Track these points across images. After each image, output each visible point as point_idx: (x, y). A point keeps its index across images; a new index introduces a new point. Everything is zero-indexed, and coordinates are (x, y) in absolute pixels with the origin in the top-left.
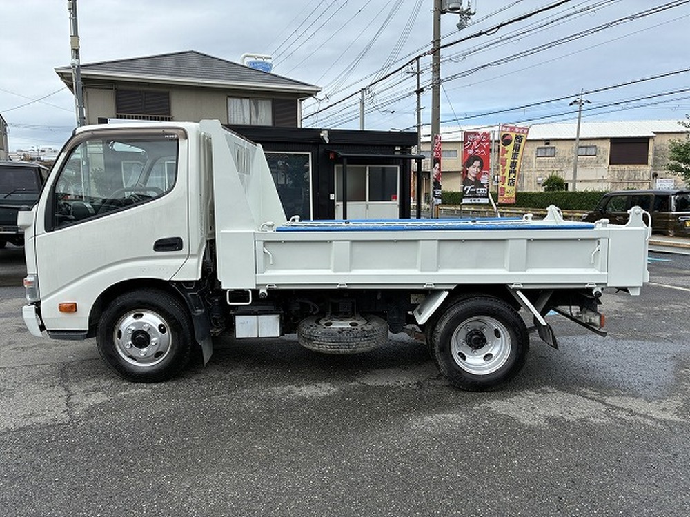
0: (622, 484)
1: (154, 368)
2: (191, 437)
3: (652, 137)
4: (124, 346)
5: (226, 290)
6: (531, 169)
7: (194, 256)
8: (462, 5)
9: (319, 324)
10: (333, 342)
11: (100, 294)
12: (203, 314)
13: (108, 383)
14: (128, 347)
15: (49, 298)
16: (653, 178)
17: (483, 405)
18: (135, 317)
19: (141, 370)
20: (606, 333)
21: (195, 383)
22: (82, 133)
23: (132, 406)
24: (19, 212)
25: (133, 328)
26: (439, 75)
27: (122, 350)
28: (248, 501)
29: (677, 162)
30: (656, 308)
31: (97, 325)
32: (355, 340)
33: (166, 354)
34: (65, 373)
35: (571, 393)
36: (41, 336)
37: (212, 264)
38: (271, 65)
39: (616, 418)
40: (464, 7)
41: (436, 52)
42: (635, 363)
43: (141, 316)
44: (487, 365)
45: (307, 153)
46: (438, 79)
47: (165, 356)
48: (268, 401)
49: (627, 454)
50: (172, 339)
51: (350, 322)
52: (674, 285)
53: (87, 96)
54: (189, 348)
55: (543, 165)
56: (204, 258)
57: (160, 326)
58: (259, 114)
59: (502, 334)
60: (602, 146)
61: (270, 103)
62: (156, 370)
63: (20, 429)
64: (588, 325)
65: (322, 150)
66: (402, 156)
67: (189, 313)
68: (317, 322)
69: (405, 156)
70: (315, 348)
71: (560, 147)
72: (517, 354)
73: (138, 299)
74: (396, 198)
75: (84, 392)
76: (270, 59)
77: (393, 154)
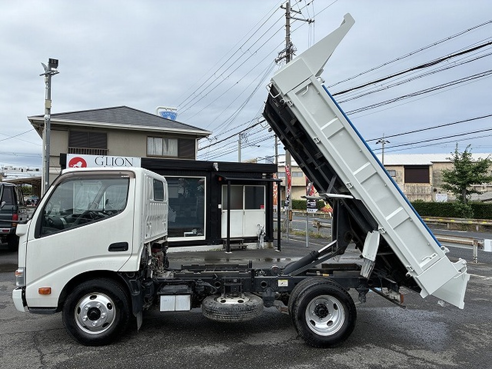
1: (101, 335)
3: (431, 165)
4: (81, 319)
7: (135, 255)
9: (217, 301)
10: (226, 314)
11: (68, 281)
12: (139, 295)
13: (67, 347)
14: (84, 320)
15: (33, 284)
16: (434, 192)
17: (327, 357)
18: (91, 298)
19: (92, 337)
20: (405, 306)
21: (130, 346)
23: (87, 364)
24: (18, 225)
25: (89, 306)
27: (79, 322)
29: (447, 183)
31: (64, 303)
32: (242, 312)
33: (111, 325)
34: (36, 339)
35: (385, 348)
36: (24, 311)
37: (147, 261)
38: (176, 115)
39: (414, 365)
42: (426, 326)
43: (95, 297)
44: (329, 329)
45: (203, 177)
48: (182, 357)
50: (116, 313)
51: (238, 300)
54: (127, 320)
56: (141, 256)
57: (108, 304)
58: (169, 148)
59: (338, 307)
60: (399, 170)
61: (177, 141)
62: (103, 337)
64: (394, 301)
65: (213, 175)
66: (266, 180)
67: (130, 294)
68: (215, 299)
69: (268, 180)
70: (214, 318)
72: (349, 321)
73: (95, 285)
74: (263, 207)
75: (52, 353)
76: (176, 110)
77: (261, 178)
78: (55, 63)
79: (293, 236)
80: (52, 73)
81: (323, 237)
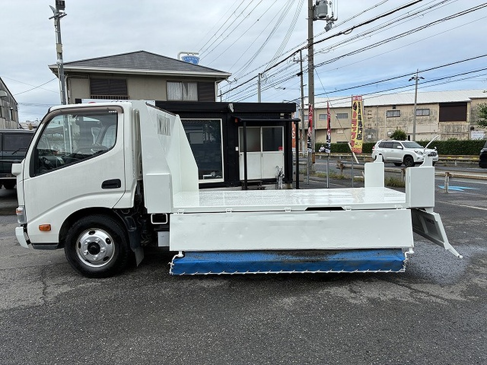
0: (412, 342)
1: (102, 268)
2: (123, 314)
3: (469, 102)
4: (83, 253)
5: (151, 214)
6: (383, 126)
7: (129, 191)
8: (328, 15)
11: (66, 218)
12: (136, 231)
13: (72, 279)
14: (85, 254)
15: (34, 221)
16: (471, 130)
17: (325, 290)
18: (90, 234)
19: (94, 270)
21: (131, 278)
22: (55, 110)
23: (86, 294)
24: (13, 164)
25: (89, 241)
26: (313, 62)
27: (81, 256)
28: (155, 356)
29: (484, 119)
30: (461, 223)
31: (64, 239)
33: (111, 258)
34: (44, 273)
35: (388, 282)
36: (28, 247)
37: (141, 197)
38: (198, 59)
39: (416, 298)
40: (329, 15)
41: (310, 46)
42: (438, 260)
43: (94, 232)
45: (219, 119)
46: (313, 65)
47: (110, 260)
49: (419, 322)
50: (115, 248)
52: (477, 206)
53: (70, 83)
54: (126, 254)
55: (391, 123)
56: (136, 192)
57: (107, 239)
58: (189, 92)
60: (434, 109)
61: (196, 85)
62: (104, 269)
63: (11, 309)
65: (229, 117)
66: (285, 120)
67: (126, 230)
69: (287, 120)
71: (403, 110)
73: (92, 221)
74: (282, 148)
75: (55, 285)
76: (198, 54)
77: (279, 119)
78: (62, 4)
79: (315, 178)
80: (60, 15)
81: (346, 178)
